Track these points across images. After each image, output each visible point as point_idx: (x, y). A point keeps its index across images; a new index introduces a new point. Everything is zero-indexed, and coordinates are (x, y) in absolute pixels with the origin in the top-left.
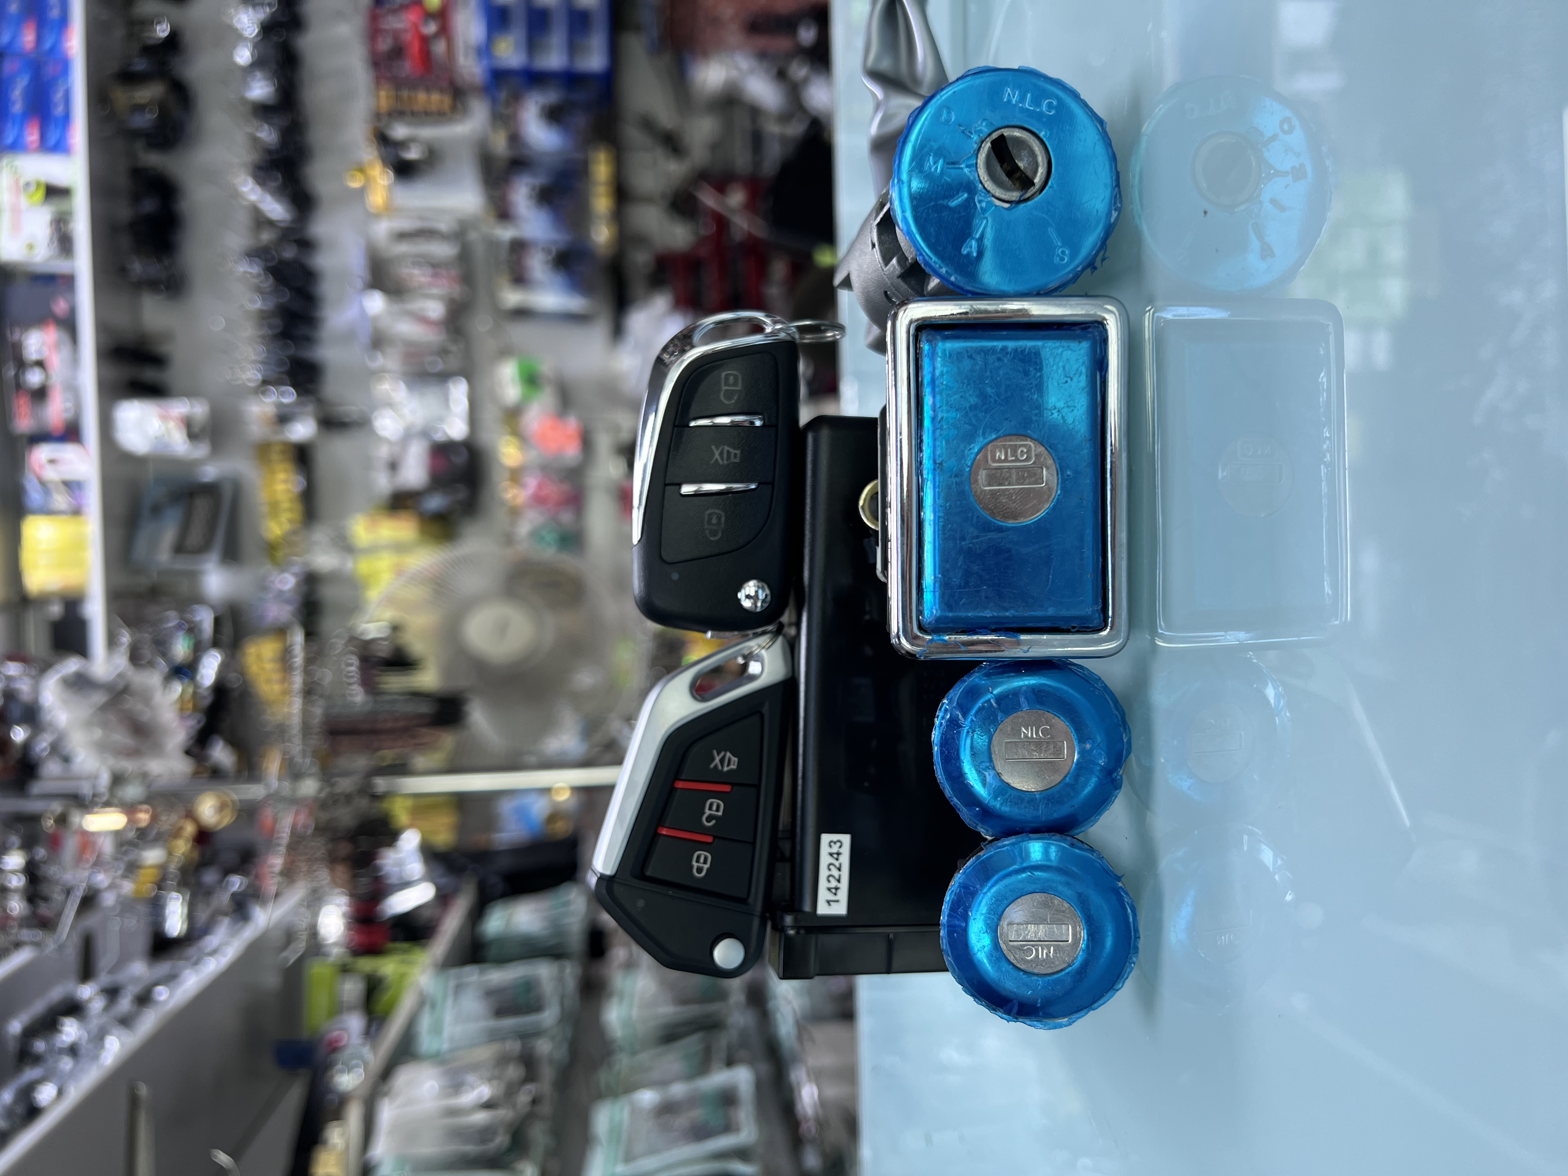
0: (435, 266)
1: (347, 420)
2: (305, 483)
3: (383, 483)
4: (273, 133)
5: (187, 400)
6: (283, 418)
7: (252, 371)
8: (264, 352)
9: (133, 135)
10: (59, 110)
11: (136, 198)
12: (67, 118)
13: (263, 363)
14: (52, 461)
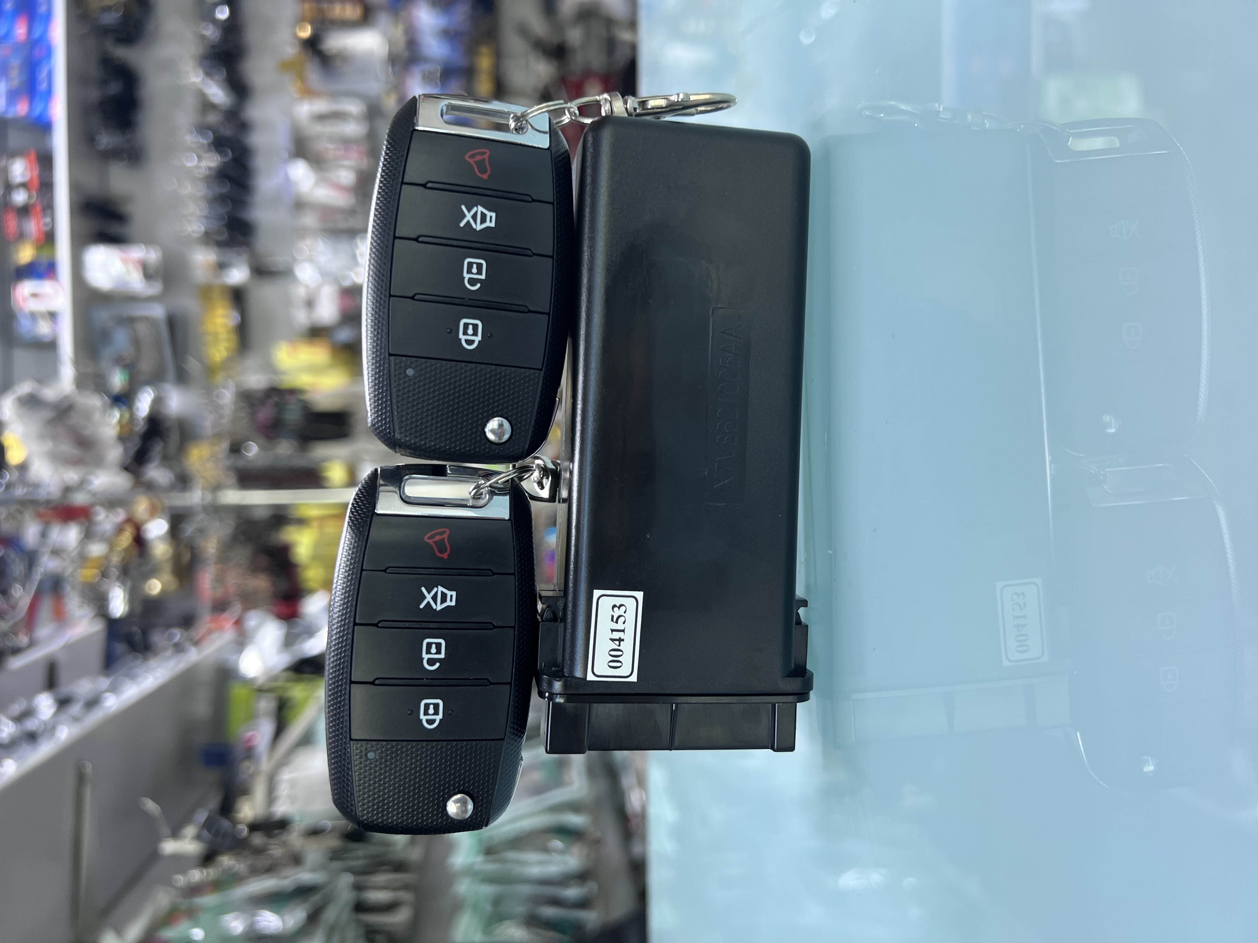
0: (346, 142)
1: (274, 269)
2: (239, 318)
3: (301, 318)
4: (216, 30)
5: (143, 246)
6: (222, 266)
7: (196, 222)
8: (206, 207)
9: (104, 31)
10: (43, 9)
11: (104, 83)
12: (48, 17)
13: (206, 217)
14: (35, 295)
